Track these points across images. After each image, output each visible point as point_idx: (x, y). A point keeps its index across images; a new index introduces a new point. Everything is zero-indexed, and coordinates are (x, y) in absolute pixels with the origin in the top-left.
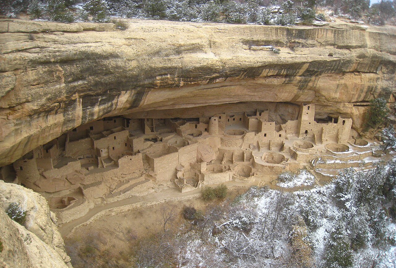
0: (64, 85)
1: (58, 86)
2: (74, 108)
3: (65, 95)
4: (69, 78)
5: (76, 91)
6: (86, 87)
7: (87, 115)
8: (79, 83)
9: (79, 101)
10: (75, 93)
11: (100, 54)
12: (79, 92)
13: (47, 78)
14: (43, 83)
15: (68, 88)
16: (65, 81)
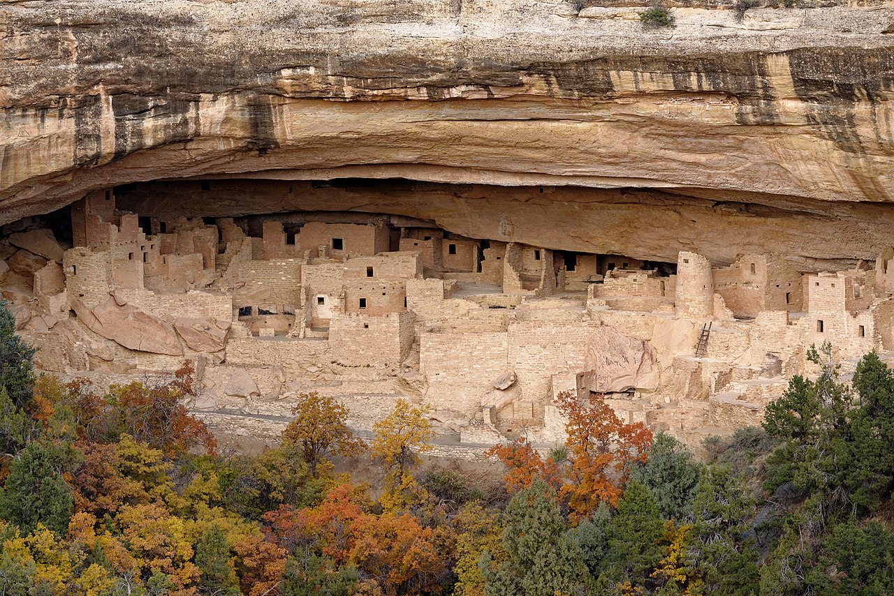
0: (75, 65)
1: (62, 67)
2: (98, 114)
3: (75, 84)
4: (86, 56)
5: (100, 80)
6: (118, 75)
7: (127, 133)
8: (107, 67)
9: (107, 100)
10: (97, 83)
11: (152, 16)
12: (106, 83)
13: (44, 50)
14: (36, 58)
15: (82, 72)
16: (78, 60)
